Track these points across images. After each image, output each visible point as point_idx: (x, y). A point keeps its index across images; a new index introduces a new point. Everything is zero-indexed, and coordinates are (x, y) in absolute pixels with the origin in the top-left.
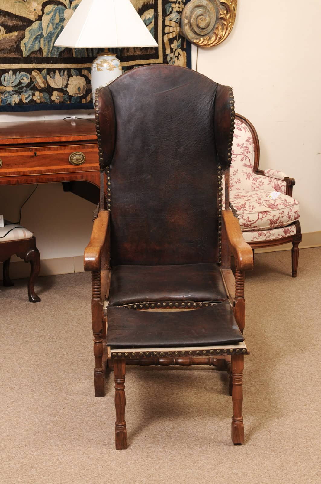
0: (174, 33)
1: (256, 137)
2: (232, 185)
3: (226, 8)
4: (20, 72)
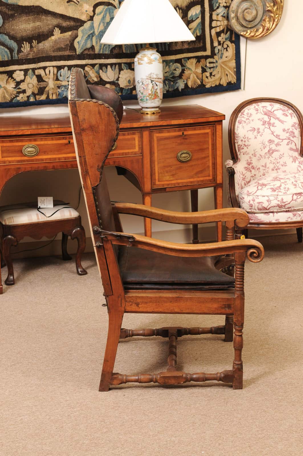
0: (221, 27)
1: (302, 122)
2: (279, 168)
3: (273, 1)
4: (74, 68)
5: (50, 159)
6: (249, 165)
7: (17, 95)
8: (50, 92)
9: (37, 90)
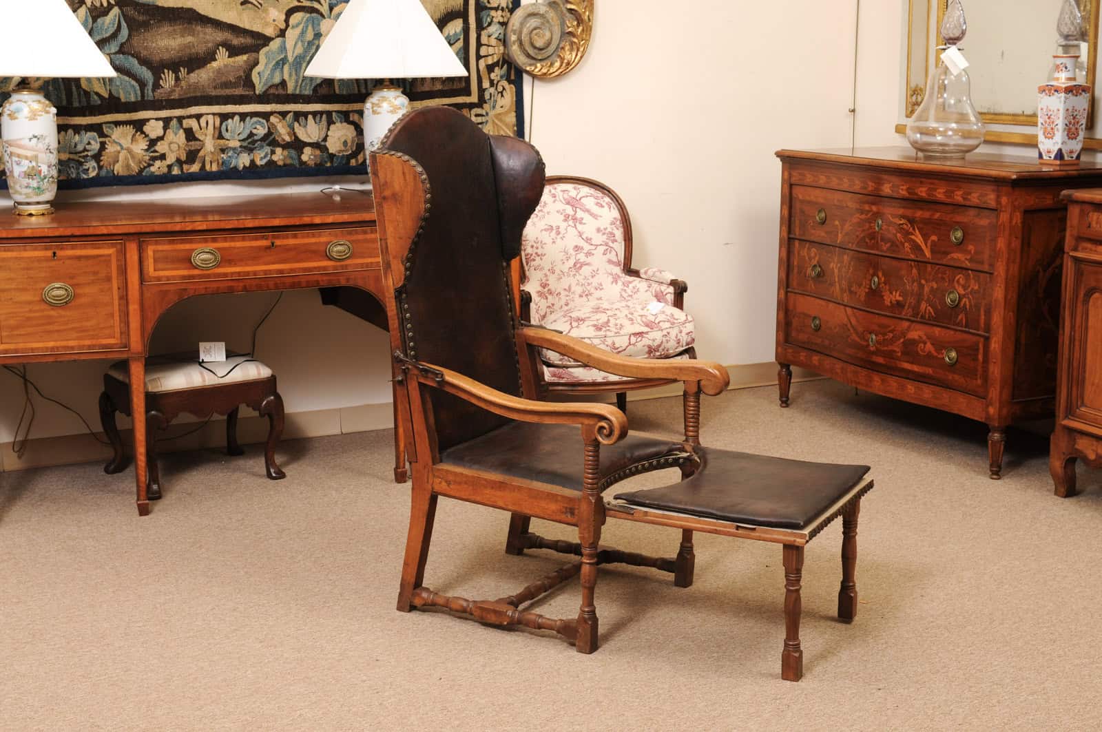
0: (495, 56)
1: (627, 217)
2: (591, 292)
3: (576, 17)
4: (251, 118)
5: (239, 273)
6: (544, 288)
7: (151, 162)
8: (208, 159)
9: (185, 155)
